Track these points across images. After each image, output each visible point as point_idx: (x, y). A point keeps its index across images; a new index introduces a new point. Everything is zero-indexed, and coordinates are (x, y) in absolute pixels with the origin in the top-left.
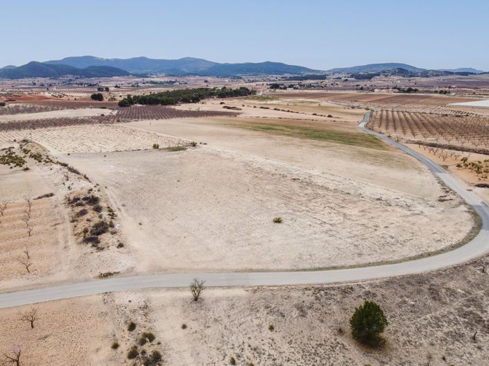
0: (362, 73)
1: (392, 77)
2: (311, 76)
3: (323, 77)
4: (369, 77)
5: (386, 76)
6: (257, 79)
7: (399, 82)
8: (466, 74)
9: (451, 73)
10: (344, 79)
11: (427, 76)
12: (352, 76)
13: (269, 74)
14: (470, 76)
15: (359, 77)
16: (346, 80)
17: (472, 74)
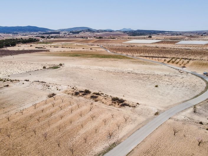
0: (74, 31)
1: (86, 32)
2: (53, 32)
3: (59, 33)
4: (78, 33)
5: (84, 32)
6: (27, 34)
7: (90, 34)
8: (111, 31)
9: (107, 31)
10: (67, 33)
11: (99, 32)
12: (71, 32)
13: (31, 31)
14: (113, 32)
15: (74, 33)
16: (69, 34)
17: (113, 31)
